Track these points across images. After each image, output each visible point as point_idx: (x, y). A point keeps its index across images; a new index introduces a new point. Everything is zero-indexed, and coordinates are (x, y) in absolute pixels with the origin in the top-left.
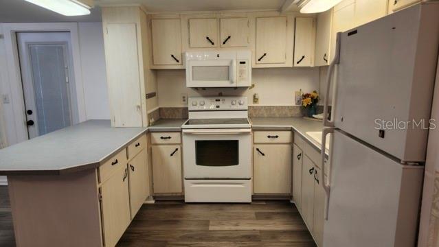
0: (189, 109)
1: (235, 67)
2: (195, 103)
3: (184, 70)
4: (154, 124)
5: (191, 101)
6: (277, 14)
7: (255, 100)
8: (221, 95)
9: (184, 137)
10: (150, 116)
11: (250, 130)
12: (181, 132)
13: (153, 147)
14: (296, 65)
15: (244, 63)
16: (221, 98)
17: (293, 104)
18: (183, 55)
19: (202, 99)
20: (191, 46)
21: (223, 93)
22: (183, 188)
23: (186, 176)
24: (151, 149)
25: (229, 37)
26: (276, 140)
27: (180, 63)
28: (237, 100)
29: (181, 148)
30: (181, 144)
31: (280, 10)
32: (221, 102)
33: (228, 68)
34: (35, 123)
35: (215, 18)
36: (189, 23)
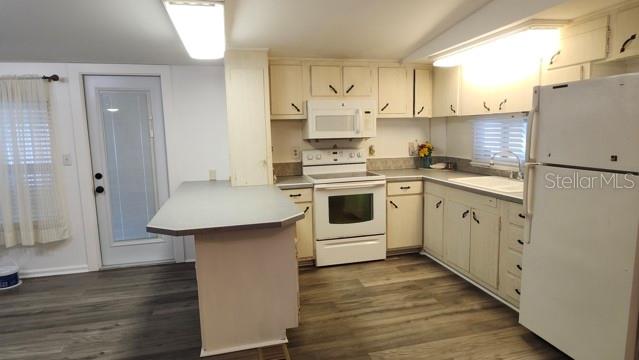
0: (304, 164)
1: (362, 116)
2: (309, 157)
3: (307, 120)
5: (305, 155)
6: (397, 65)
7: (371, 151)
8: (335, 147)
9: (316, 193)
11: (384, 182)
12: (313, 188)
14: (417, 115)
15: (369, 112)
16: (338, 151)
17: (407, 155)
18: (304, 104)
19: (318, 152)
20: (313, 93)
21: (338, 145)
22: (315, 251)
23: (318, 237)
25: (353, 86)
26: (408, 191)
27: (301, 112)
28: (356, 152)
29: (313, 206)
30: (312, 202)
31: (400, 61)
32: (338, 155)
34: (106, 189)
35: (338, 66)
36: (310, 70)
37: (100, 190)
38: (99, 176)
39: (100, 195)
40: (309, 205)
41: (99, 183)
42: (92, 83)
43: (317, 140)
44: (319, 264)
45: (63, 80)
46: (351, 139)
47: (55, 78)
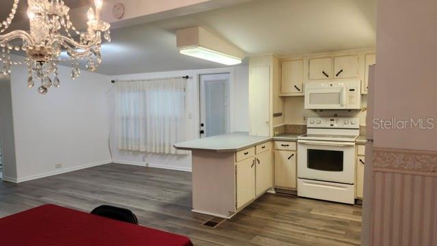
0: (308, 127)
1: (345, 94)
2: (313, 122)
3: (303, 96)
4: (278, 135)
5: (309, 120)
9: (299, 146)
10: (275, 129)
11: (354, 144)
12: (296, 142)
13: (276, 152)
15: (353, 90)
16: (335, 118)
18: (303, 85)
20: (310, 78)
21: (338, 114)
22: (297, 185)
23: (299, 175)
24: (274, 153)
25: (341, 71)
27: (301, 91)
28: (350, 120)
29: (296, 154)
30: (297, 151)
32: (335, 121)
33: (340, 95)
34: (205, 132)
35: (329, 57)
36: (309, 62)
37: (202, 132)
38: (202, 125)
39: (202, 135)
40: (294, 153)
41: (202, 128)
42: (204, 78)
43: (321, 110)
44: (299, 195)
45: (191, 78)
46: (350, 110)
47: (187, 77)
